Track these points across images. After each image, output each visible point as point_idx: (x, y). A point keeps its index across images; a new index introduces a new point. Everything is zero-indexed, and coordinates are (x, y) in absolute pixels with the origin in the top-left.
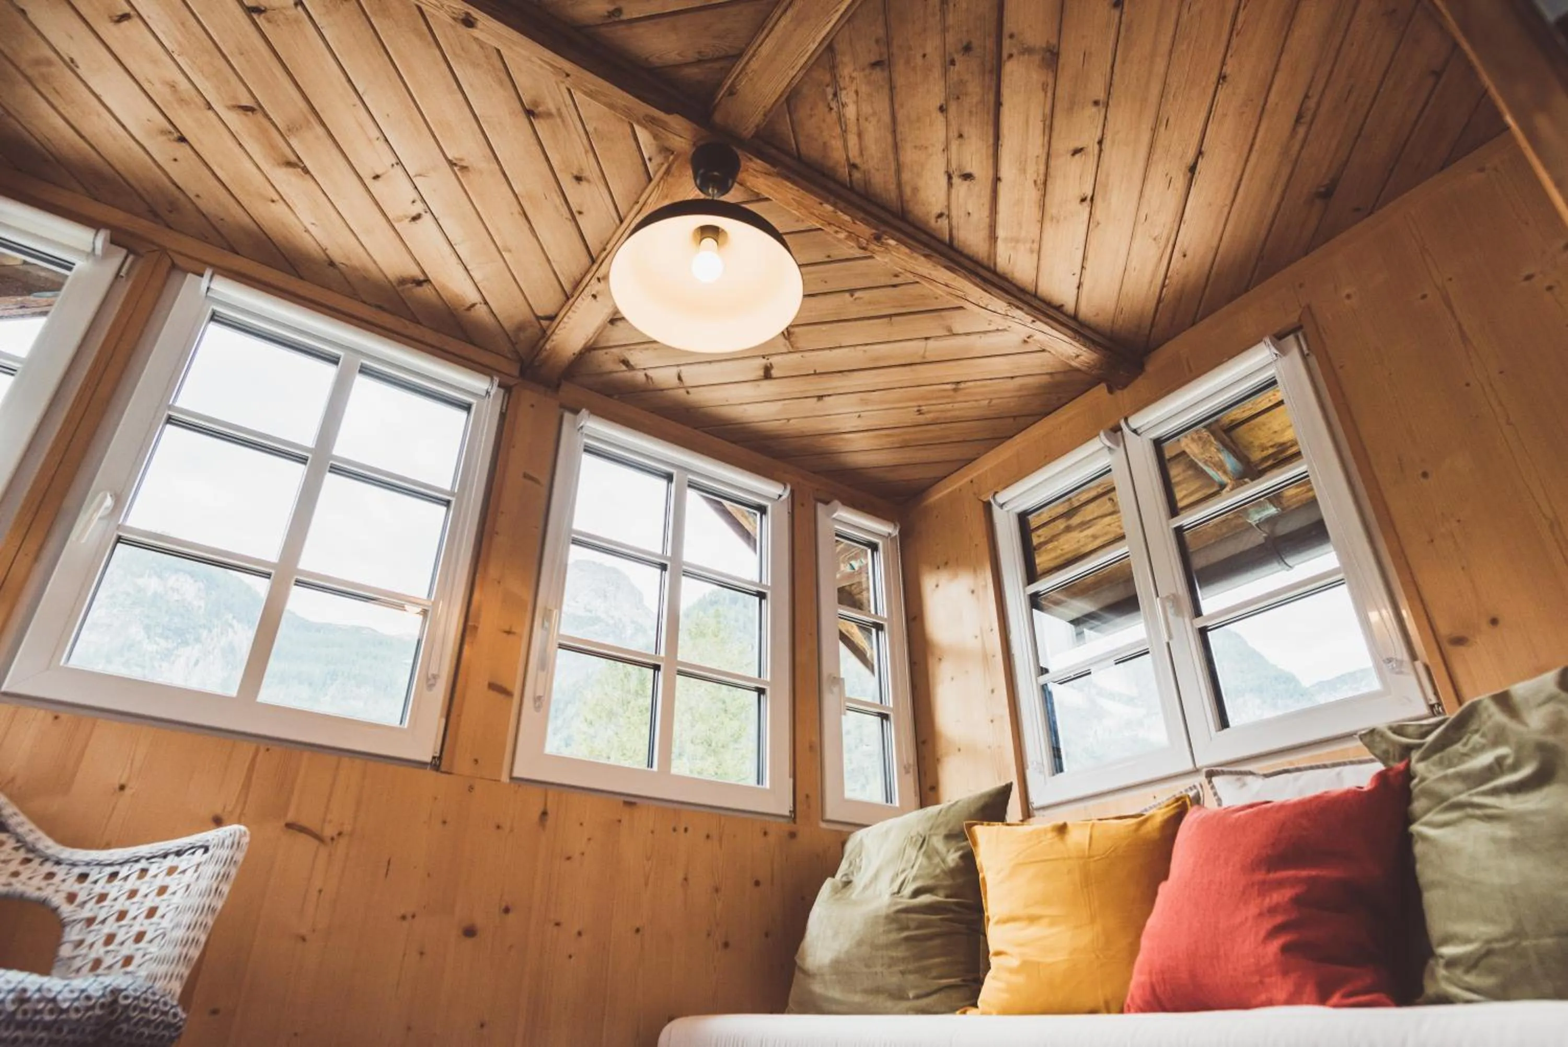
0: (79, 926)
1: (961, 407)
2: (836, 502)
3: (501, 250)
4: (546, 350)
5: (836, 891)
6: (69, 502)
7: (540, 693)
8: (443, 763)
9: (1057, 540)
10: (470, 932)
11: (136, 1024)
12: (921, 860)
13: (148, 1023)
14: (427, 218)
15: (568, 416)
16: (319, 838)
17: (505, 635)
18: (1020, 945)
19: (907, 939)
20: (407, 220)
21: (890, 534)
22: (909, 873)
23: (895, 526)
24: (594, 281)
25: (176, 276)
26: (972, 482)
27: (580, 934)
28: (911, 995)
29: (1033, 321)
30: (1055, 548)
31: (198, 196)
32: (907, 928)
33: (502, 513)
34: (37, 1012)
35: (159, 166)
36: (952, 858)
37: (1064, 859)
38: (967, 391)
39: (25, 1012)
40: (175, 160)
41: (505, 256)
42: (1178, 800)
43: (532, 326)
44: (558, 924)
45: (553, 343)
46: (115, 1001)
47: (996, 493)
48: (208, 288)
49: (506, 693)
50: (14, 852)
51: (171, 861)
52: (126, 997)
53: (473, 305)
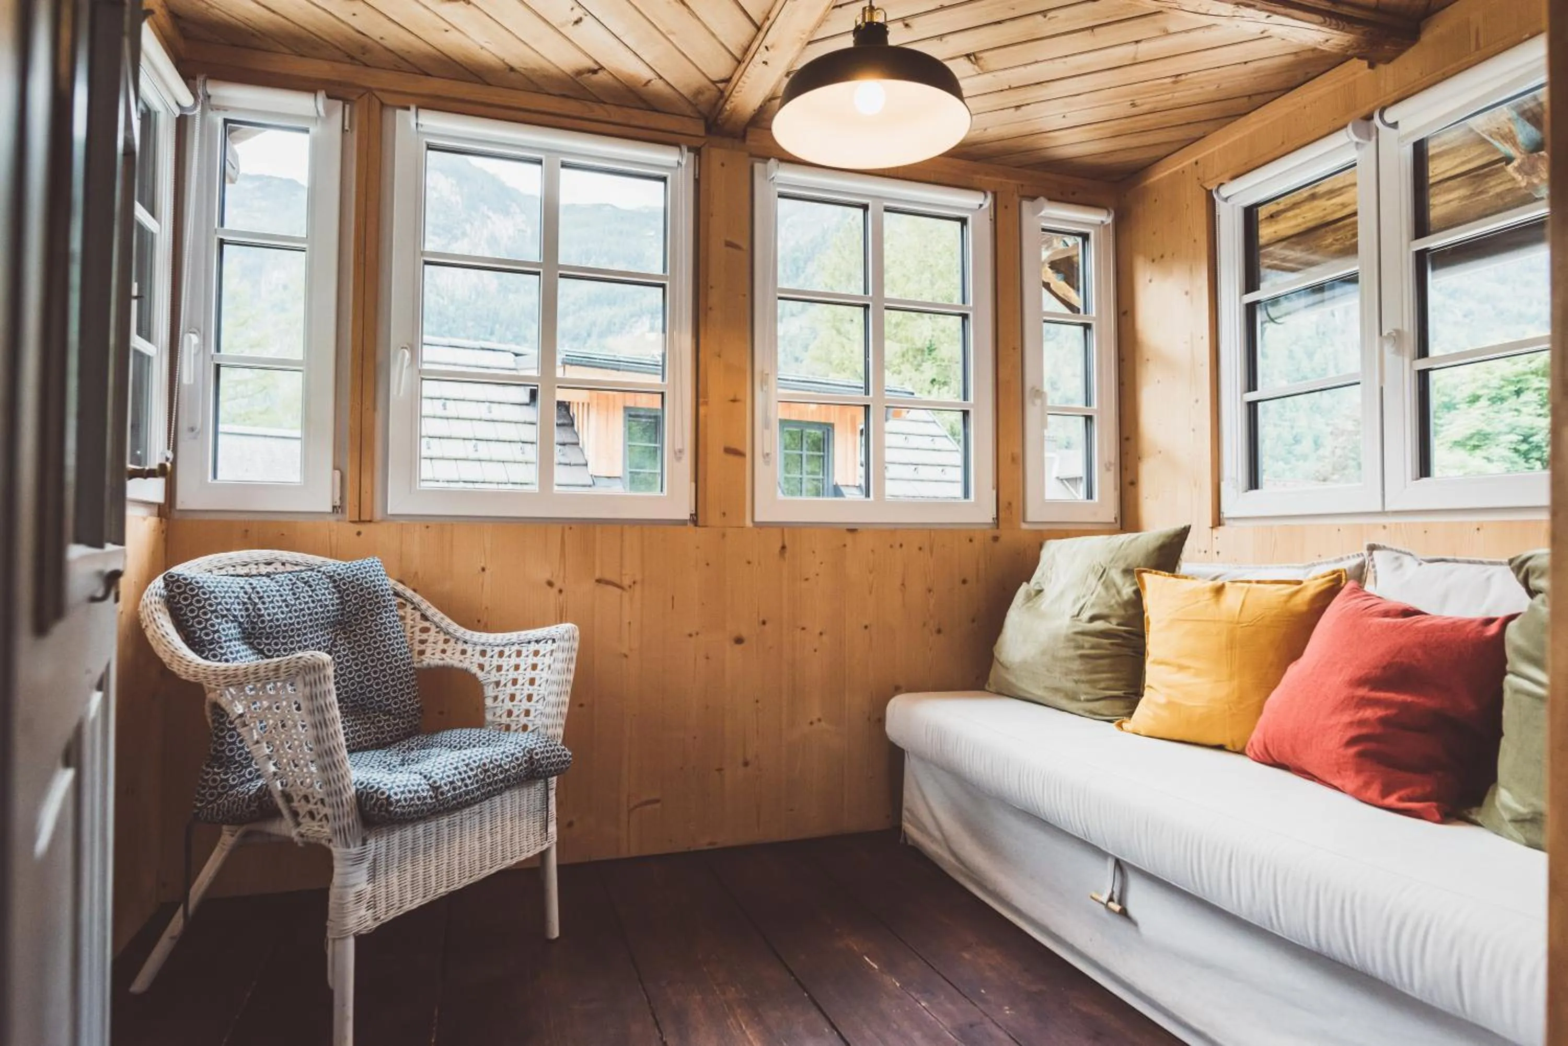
0: (491, 686)
1: (1182, 95)
2: (1042, 199)
3: (666, 34)
4: (726, 110)
5: (1029, 598)
6: (380, 356)
7: (767, 451)
8: (700, 519)
9: (1299, 208)
10: (739, 641)
11: (546, 767)
12: (1100, 589)
13: (552, 764)
14: (587, 20)
15: (758, 167)
16: (620, 587)
17: (731, 404)
18: (1168, 687)
19: (1082, 656)
20: (570, 25)
21: (1102, 222)
22: (1089, 599)
23: (1109, 214)
24: (762, 49)
25: (388, 113)
26: (1196, 163)
27: (821, 634)
28: (1082, 698)
29: (1269, 16)
30: (1296, 216)
31: (382, 38)
32: (1082, 647)
33: (711, 287)
34: (495, 775)
35: (343, 22)
36: (1127, 591)
37: (1214, 621)
38: (1187, 81)
39: (489, 777)
40: (354, 15)
41: (671, 39)
42: (1334, 572)
43: (709, 90)
44: (803, 629)
45: (733, 104)
46: (531, 758)
47: (1222, 184)
48: (417, 124)
49: (739, 453)
50: (437, 635)
51: (533, 647)
52: (537, 754)
53: (649, 81)
